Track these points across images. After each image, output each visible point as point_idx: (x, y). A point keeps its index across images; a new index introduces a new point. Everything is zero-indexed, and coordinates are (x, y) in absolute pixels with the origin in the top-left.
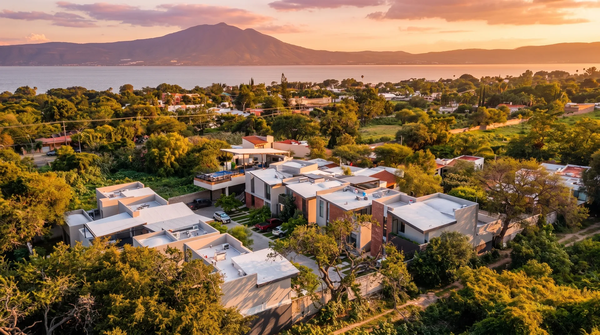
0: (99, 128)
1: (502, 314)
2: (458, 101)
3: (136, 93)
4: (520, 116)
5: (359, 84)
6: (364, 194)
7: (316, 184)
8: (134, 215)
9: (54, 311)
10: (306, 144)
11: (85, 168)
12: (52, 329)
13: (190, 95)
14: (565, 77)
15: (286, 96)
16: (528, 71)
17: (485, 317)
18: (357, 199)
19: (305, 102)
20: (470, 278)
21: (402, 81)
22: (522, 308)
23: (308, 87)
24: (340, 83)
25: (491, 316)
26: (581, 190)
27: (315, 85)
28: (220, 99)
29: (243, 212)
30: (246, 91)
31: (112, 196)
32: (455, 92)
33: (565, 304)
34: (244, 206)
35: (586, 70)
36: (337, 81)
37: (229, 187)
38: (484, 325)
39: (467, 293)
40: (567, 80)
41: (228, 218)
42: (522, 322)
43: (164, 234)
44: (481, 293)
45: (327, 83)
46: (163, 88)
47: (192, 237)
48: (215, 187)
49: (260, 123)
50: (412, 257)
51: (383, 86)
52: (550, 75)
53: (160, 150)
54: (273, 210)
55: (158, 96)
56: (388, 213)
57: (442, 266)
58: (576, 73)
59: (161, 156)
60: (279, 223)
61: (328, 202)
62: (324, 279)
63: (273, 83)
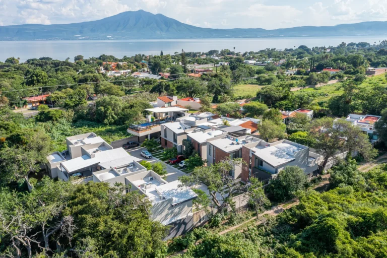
0: (63, 90)
1: (322, 222)
2: (297, 66)
3: (86, 62)
4: (337, 77)
5: (232, 53)
6: (237, 140)
7: (206, 132)
8: (91, 157)
9: (48, 225)
10: (198, 101)
11: (56, 120)
12: (47, 236)
13: (121, 63)
14: (367, 47)
15: (184, 63)
16: (343, 43)
17: (312, 223)
18: (233, 144)
19: (197, 67)
20: (303, 198)
21: (260, 51)
22: (334, 218)
23: (199, 56)
24: (219, 52)
25: (315, 223)
26: (374, 133)
27: (203, 54)
28: (141, 66)
29: (160, 150)
30: (158, 60)
31: (76, 143)
32: (295, 59)
33: (361, 213)
34: (160, 146)
35: (381, 41)
36: (218, 51)
37: (150, 134)
38: (311, 229)
39: (301, 207)
40: (369, 50)
41: (150, 155)
42: (334, 228)
43: (112, 171)
44: (310, 208)
45: (211, 53)
46: (103, 58)
47: (130, 172)
48: (141, 134)
49: (169, 85)
50: (268, 183)
51: (248, 54)
52: (357, 45)
53: (105, 107)
54: (179, 150)
55: (100, 64)
56: (252, 154)
57: (286, 189)
58: (374, 44)
59: (105, 112)
60: (184, 159)
61: (214, 146)
62: (213, 200)
63: (175, 53)
